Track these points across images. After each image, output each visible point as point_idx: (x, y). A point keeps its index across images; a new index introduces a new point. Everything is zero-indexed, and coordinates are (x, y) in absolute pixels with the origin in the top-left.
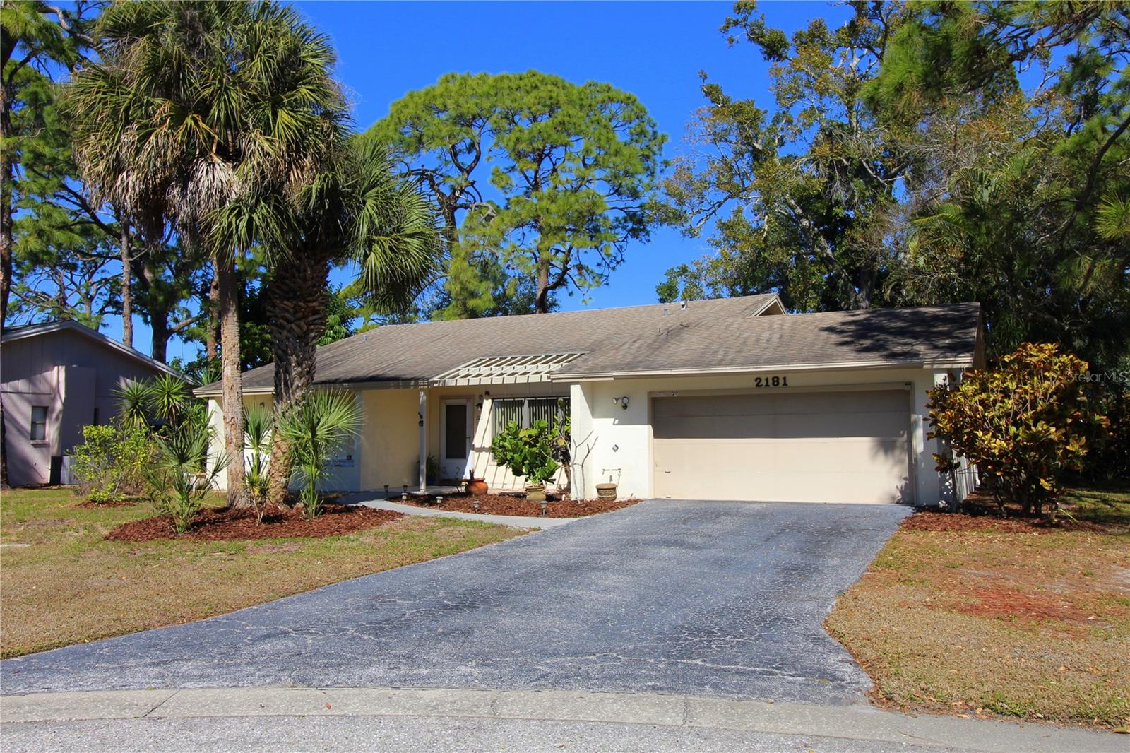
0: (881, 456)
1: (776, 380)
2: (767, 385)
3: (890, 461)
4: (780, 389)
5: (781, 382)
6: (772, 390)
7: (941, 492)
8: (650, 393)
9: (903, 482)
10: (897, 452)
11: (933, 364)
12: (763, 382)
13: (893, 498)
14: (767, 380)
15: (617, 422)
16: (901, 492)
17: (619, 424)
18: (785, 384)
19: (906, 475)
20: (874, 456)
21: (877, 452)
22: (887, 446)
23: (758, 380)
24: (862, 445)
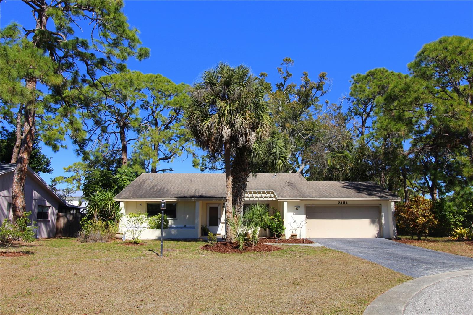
0: (372, 225)
1: (344, 202)
2: (342, 204)
3: (374, 226)
4: (345, 205)
5: (346, 203)
6: (343, 205)
7: (394, 234)
8: (305, 205)
9: (378, 232)
10: (376, 224)
11: (392, 200)
12: (341, 203)
13: (375, 236)
14: (342, 202)
15: (294, 214)
16: (377, 235)
17: (295, 214)
18: (347, 204)
19: (378, 230)
20: (370, 224)
21: (371, 224)
22: (373, 222)
23: (339, 202)
24: (367, 221)
